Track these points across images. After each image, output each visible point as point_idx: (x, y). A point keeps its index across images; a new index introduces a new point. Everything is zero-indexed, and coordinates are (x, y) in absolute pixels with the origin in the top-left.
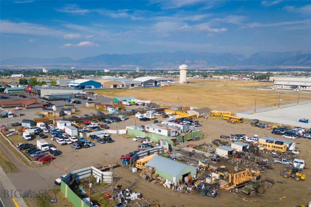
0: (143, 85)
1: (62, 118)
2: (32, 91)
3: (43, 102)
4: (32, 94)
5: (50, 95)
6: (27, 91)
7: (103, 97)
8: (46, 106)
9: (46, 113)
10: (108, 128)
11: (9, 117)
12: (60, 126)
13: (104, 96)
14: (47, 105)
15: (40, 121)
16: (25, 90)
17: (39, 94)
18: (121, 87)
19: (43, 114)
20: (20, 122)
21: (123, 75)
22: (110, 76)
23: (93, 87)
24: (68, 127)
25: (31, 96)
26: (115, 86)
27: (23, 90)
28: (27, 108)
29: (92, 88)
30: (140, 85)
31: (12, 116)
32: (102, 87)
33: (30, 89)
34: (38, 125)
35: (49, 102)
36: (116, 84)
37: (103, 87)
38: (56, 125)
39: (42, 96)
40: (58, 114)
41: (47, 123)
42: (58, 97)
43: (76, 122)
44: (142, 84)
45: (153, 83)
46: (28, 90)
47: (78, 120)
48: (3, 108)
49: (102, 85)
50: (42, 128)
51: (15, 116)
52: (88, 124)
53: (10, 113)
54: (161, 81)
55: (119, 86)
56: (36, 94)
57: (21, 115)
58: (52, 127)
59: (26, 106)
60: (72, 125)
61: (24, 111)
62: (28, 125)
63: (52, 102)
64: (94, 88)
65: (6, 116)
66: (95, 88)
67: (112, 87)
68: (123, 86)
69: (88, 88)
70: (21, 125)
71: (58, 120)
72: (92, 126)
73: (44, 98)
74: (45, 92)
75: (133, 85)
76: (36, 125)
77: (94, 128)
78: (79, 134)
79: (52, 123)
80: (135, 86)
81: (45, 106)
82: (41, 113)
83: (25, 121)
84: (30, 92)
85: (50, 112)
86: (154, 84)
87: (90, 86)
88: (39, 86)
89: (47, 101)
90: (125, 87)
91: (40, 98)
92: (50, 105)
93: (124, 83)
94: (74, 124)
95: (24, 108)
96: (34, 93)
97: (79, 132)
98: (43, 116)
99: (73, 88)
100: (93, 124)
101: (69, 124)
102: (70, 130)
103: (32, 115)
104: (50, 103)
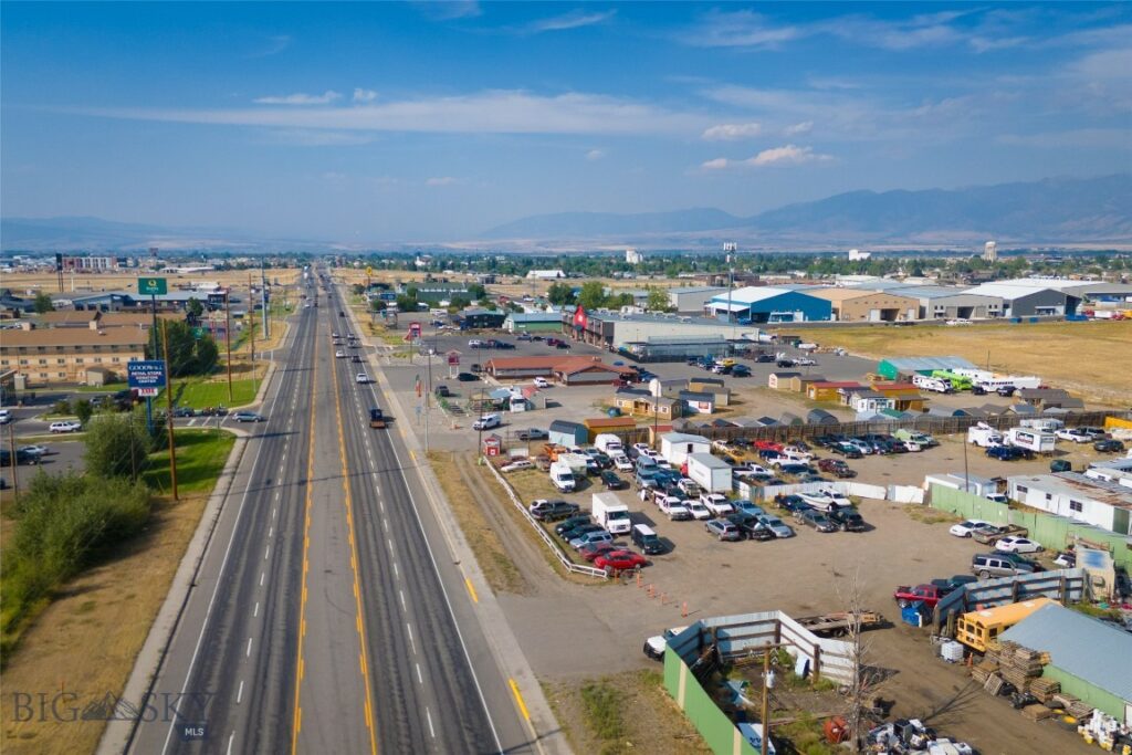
0: (1009, 312)
1: (678, 424)
2: (587, 328)
3: (621, 364)
4: (586, 336)
5: (646, 340)
6: (570, 325)
7: (838, 354)
8: (630, 381)
9: (626, 403)
10: (850, 475)
11: (513, 408)
12: (672, 451)
13: (842, 353)
14: (632, 377)
15: (605, 428)
16: (565, 323)
17: (610, 339)
18: (912, 316)
19: (617, 405)
20: (544, 428)
21: (923, 273)
22: (870, 274)
23: (799, 317)
24: (700, 458)
25: (582, 342)
26: (888, 315)
27: (560, 322)
28: (569, 384)
29: (795, 321)
30: (995, 314)
31: (521, 407)
32: (833, 316)
33: (581, 318)
34: (601, 442)
35: (640, 366)
36: (895, 307)
37: (837, 319)
38: (657, 446)
39: (618, 343)
40: (665, 411)
41: (631, 438)
42: (672, 351)
43: (729, 444)
44: (1006, 306)
45: (1057, 305)
46: (574, 324)
47: (736, 437)
48: (498, 378)
49: (836, 311)
50: (611, 453)
51: (530, 407)
52: (773, 455)
53: (516, 395)
54: (1096, 296)
55: (905, 316)
56: (599, 337)
57: (549, 405)
58: (644, 455)
59: (565, 378)
60: (714, 451)
61: (560, 392)
62: (569, 440)
63: (648, 367)
64: (801, 320)
65: (504, 406)
66: (807, 321)
67: (875, 317)
68: (922, 313)
69: (780, 321)
70: (545, 437)
71: (666, 429)
72: (788, 462)
73: (623, 353)
74: (630, 332)
75: (964, 312)
76: (592, 441)
77: (795, 470)
78: (735, 488)
79: (645, 439)
80: (973, 317)
81: (624, 378)
82: (610, 403)
83: (560, 426)
84: (582, 330)
85: (642, 400)
86: (1061, 310)
87: (789, 313)
88: (610, 309)
89: (633, 363)
90: (929, 317)
91: (612, 351)
92: (641, 376)
93: (925, 302)
94: (722, 448)
95: (559, 384)
96: (592, 333)
97: (736, 479)
98: (618, 412)
99: (725, 318)
100: (790, 456)
101: (702, 447)
102: (707, 471)
103: (581, 405)
104: (642, 371)
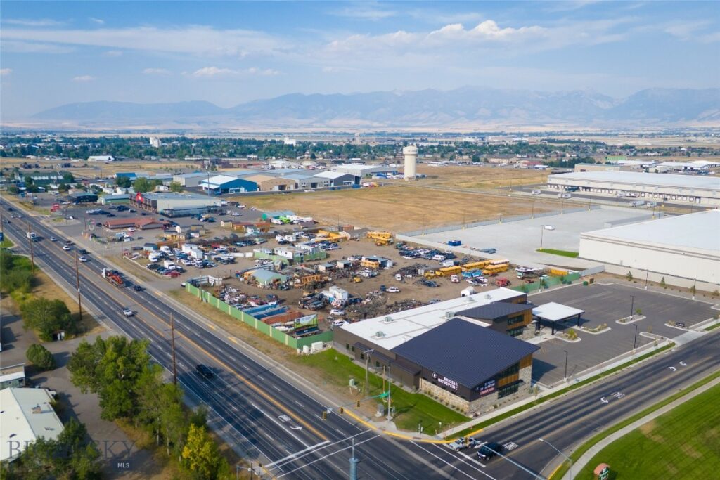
0: (333, 184)
1: (187, 241)
2: (143, 202)
3: (163, 220)
4: (143, 206)
5: (172, 208)
6: (134, 201)
8: (167, 227)
9: (168, 236)
10: (237, 252)
11: (125, 240)
12: (185, 249)
14: (168, 225)
15: (164, 245)
16: (131, 200)
17: (155, 207)
18: (293, 188)
19: (165, 236)
20: (141, 246)
23: (243, 190)
24: (194, 250)
26: (282, 187)
27: (128, 199)
28: (143, 229)
29: (241, 192)
31: (129, 240)
32: (258, 189)
33: (140, 198)
34: (163, 249)
35: (171, 220)
36: (284, 184)
37: (260, 190)
38: (181, 249)
39: (160, 209)
40: (183, 237)
41: (172, 247)
43: (204, 246)
44: (331, 182)
46: (136, 200)
47: (206, 244)
48: (112, 229)
49: (259, 187)
50: (166, 252)
51: (132, 239)
52: (216, 248)
53: (126, 236)
55: (289, 188)
56: (150, 206)
57: (139, 238)
58: (177, 251)
59: (141, 227)
60: (199, 249)
61: (140, 233)
62: (151, 249)
63: (175, 220)
64: (244, 192)
65: (121, 239)
68: (297, 186)
69: (234, 192)
70: (142, 249)
71: (183, 243)
72: (220, 249)
73: (162, 214)
74: (164, 204)
76: (159, 249)
77: (221, 252)
79: (177, 247)
80: (318, 187)
81: (165, 225)
82: (161, 236)
83: (147, 245)
85: (174, 234)
86: (353, 182)
87: (238, 188)
89: (168, 219)
90: (300, 188)
91: (157, 213)
92: (172, 224)
94: (202, 247)
95: (139, 230)
96: (146, 205)
97: (204, 255)
98: (166, 239)
99: (209, 191)
100: (222, 248)
101: (195, 247)
102: (195, 253)
103: (152, 236)
104: (172, 222)
